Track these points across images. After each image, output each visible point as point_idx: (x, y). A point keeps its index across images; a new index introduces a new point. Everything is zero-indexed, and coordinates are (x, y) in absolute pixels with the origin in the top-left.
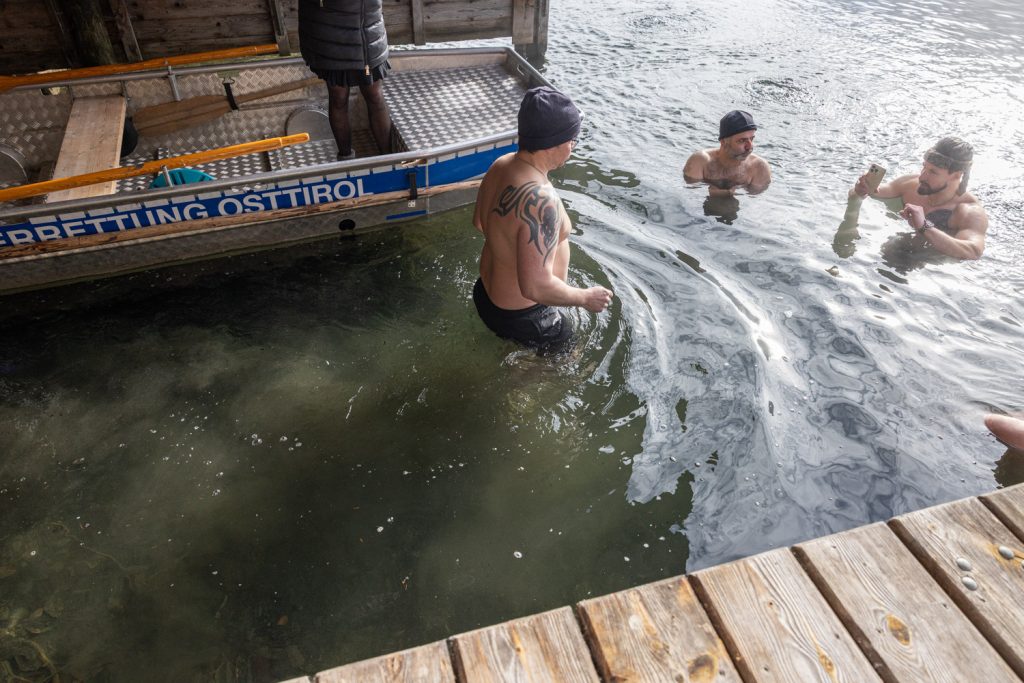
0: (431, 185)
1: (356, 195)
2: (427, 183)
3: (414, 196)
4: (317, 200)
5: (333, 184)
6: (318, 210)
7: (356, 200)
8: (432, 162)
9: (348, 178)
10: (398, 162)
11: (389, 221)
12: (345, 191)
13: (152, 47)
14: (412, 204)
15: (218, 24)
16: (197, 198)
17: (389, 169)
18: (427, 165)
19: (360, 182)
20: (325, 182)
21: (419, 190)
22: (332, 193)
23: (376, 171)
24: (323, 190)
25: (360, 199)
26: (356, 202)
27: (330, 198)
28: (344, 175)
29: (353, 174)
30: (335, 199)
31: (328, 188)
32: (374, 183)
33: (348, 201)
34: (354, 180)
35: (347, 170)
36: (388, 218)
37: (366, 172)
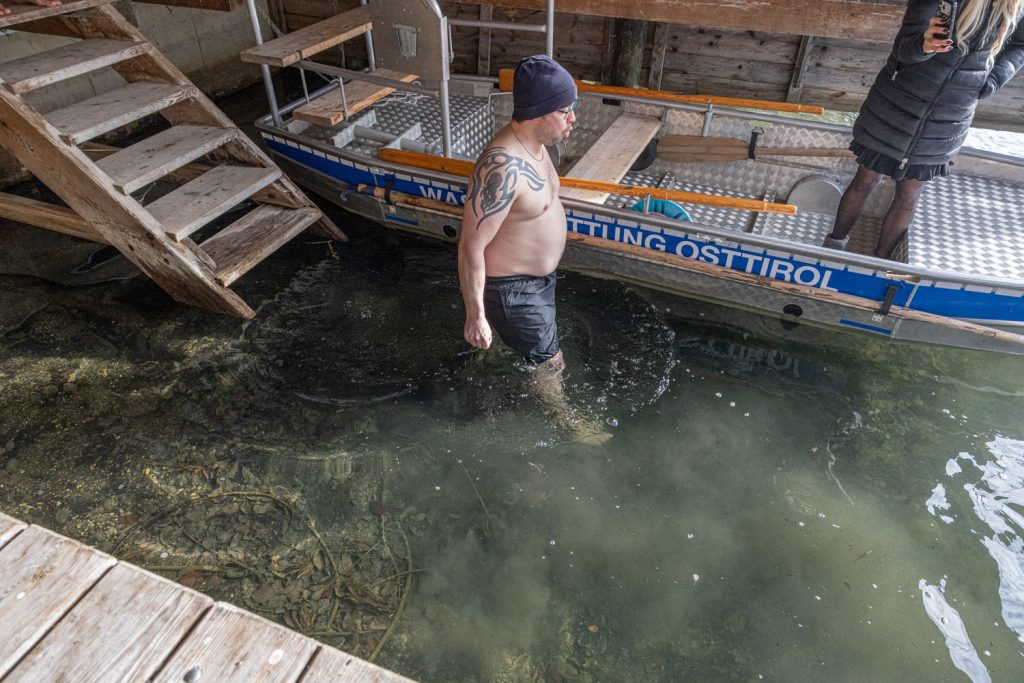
0: (912, 307)
1: (818, 286)
2: (908, 304)
3: (883, 312)
4: (773, 274)
5: (797, 265)
6: (769, 285)
7: (815, 290)
8: (927, 284)
9: (817, 266)
10: (884, 270)
11: (842, 325)
12: (807, 276)
13: (674, 77)
14: (878, 318)
15: (740, 67)
16: (662, 231)
17: (869, 272)
18: (917, 285)
19: (828, 274)
20: (790, 260)
21: (893, 307)
22: (792, 274)
23: (852, 269)
24: (785, 268)
25: (819, 291)
26: (814, 292)
27: (788, 277)
28: (814, 261)
29: (823, 263)
30: (793, 281)
31: (791, 267)
32: (844, 281)
33: (806, 289)
34: (822, 270)
35: (820, 257)
36: (842, 321)
37: (841, 267)
